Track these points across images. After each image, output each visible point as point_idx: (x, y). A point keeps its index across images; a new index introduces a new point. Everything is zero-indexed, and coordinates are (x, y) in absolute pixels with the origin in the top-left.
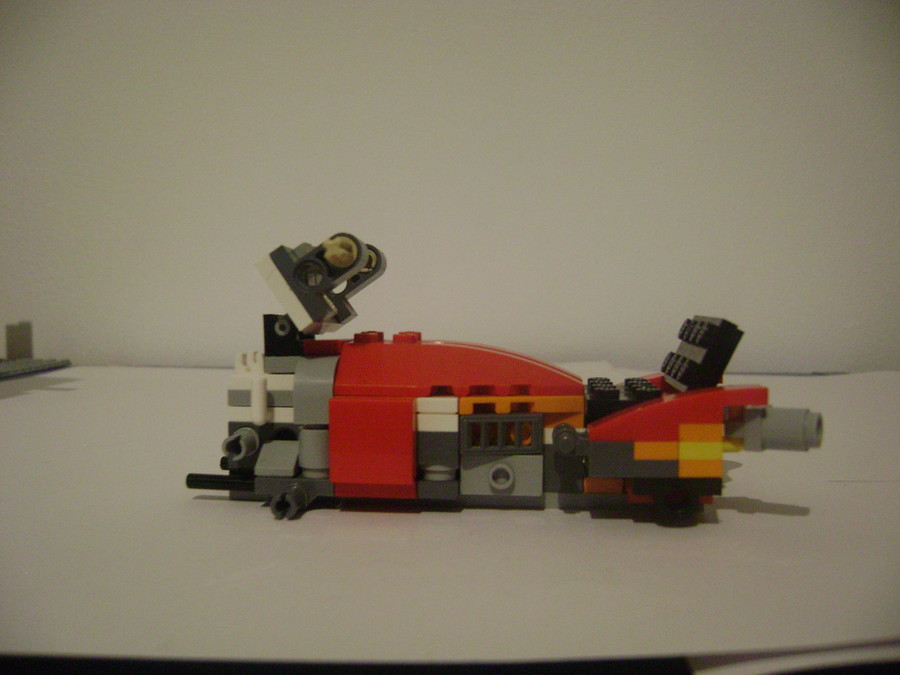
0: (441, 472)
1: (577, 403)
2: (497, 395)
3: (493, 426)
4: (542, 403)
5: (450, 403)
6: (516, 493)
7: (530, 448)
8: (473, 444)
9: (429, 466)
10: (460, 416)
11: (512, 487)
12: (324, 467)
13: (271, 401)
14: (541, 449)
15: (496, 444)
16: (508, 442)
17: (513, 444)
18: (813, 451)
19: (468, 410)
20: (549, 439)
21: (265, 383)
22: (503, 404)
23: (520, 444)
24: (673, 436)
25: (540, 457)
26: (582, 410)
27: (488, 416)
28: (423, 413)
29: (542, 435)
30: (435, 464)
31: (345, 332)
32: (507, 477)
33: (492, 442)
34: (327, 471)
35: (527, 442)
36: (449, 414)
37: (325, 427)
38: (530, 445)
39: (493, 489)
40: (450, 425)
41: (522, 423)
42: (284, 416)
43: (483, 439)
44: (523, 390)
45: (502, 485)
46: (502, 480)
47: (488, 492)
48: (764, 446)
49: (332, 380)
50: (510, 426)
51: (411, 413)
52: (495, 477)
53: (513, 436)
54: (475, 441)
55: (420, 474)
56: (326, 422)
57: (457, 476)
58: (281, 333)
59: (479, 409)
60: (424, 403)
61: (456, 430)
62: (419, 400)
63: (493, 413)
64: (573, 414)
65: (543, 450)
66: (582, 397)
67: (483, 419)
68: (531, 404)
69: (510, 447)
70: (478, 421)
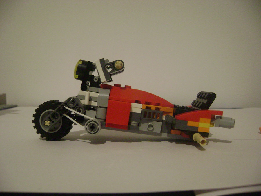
0: (134, 123)
1: (172, 110)
2: (152, 105)
3: (150, 113)
4: (163, 109)
5: (140, 105)
6: (154, 131)
7: (159, 120)
8: (144, 117)
9: (131, 121)
10: (142, 109)
11: (153, 130)
12: (104, 118)
13: (91, 99)
15: (150, 118)
16: (153, 118)
18: (231, 129)
19: (145, 108)
20: (164, 119)
21: (89, 94)
22: (153, 107)
23: (156, 118)
24: (198, 121)
25: (161, 123)
26: (173, 111)
27: (149, 110)
29: (162, 117)
30: (134, 121)
31: (112, 84)
32: (152, 126)
33: (149, 117)
34: (105, 120)
35: (158, 118)
36: (139, 108)
37: (106, 108)
38: (159, 119)
40: (139, 111)
41: (157, 113)
42: (94, 104)
43: (147, 116)
44: (158, 105)
45: (151, 129)
46: (150, 127)
47: (147, 130)
48: (220, 126)
49: (109, 96)
50: (154, 113)
51: (130, 107)
52: (149, 126)
53: (154, 117)
54: (145, 116)
55: (130, 124)
56: (107, 106)
57: (139, 125)
58: (96, 81)
59: (147, 108)
61: (141, 113)
62: (132, 104)
63: (151, 109)
64: (171, 112)
65: (162, 121)
66: (173, 108)
67: (148, 111)
68: (161, 108)
69: (153, 119)
70: (146, 111)
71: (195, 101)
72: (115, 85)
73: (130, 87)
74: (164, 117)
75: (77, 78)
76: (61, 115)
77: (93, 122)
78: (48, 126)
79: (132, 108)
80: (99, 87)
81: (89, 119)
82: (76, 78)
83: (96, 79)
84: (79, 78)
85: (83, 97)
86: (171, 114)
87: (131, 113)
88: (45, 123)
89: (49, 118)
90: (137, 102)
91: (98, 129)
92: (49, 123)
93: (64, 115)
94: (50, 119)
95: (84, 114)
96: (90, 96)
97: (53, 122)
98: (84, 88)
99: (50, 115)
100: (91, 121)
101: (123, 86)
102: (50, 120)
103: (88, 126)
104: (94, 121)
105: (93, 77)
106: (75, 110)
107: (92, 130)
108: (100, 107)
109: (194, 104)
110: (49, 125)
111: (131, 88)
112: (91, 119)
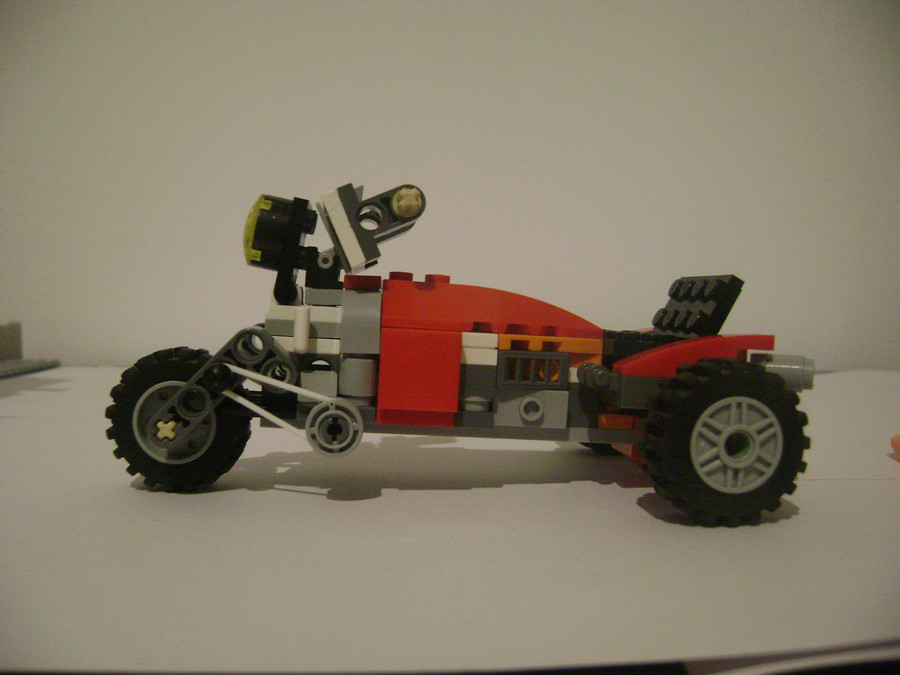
1: (596, 346)
2: (528, 334)
3: (526, 362)
4: (568, 344)
5: (492, 339)
6: (545, 425)
7: (557, 384)
8: (509, 379)
9: (467, 396)
10: (499, 351)
11: (541, 419)
12: (370, 395)
13: (313, 332)
15: (528, 379)
16: (538, 378)
17: (541, 380)
19: (508, 346)
20: (574, 378)
21: (309, 313)
22: (536, 342)
23: (549, 381)
25: (566, 393)
26: (601, 352)
27: (524, 352)
28: (467, 347)
29: (566, 374)
30: (473, 395)
31: (382, 270)
32: (537, 409)
33: (525, 377)
34: (373, 400)
35: (555, 377)
36: (489, 348)
37: (375, 358)
38: (556, 381)
39: (525, 421)
40: (490, 359)
41: (550, 360)
42: (329, 347)
43: (517, 373)
44: (550, 331)
45: (533, 417)
46: (532, 413)
47: (521, 425)
49: (379, 314)
50: (540, 363)
51: (458, 346)
52: (527, 409)
53: (541, 374)
54: (511, 375)
55: (461, 406)
56: (376, 351)
57: (491, 407)
58: (326, 266)
59: (516, 345)
60: (469, 338)
61: (495, 364)
62: (465, 335)
63: (527, 350)
64: (594, 355)
65: (568, 386)
66: (601, 341)
67: (519, 355)
68: (560, 344)
69: (538, 383)
70: (514, 356)
71: (664, 312)
72: (394, 275)
73: (446, 279)
74: (573, 373)
75: (259, 260)
76: (214, 396)
77: (333, 411)
78: (171, 440)
79: (465, 349)
80: (339, 286)
81: (316, 403)
82: (254, 263)
83: (325, 260)
84: (264, 263)
85: (287, 328)
86: (597, 361)
87: (464, 369)
88: (158, 430)
89: (172, 410)
90: (479, 328)
91: (356, 432)
92: (173, 430)
93: (228, 393)
94: (173, 415)
95: (298, 384)
96: (313, 320)
97: (186, 424)
98: (285, 293)
99: (172, 401)
100: (326, 409)
101: (419, 277)
102: (177, 419)
103: (319, 427)
104: (338, 408)
105: (313, 251)
106: (265, 374)
107: (334, 439)
108: (352, 356)
109: (665, 323)
110: (171, 435)
111: (453, 281)
112: (326, 399)
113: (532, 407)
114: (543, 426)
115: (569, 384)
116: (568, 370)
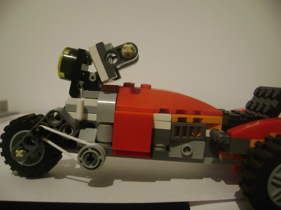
0: (160, 147)
1: (219, 120)
2: (187, 114)
3: (185, 128)
4: (206, 119)
5: (168, 117)
6: (194, 157)
7: (200, 138)
9: (156, 144)
10: (172, 123)
11: (191, 155)
12: (110, 141)
13: (85, 111)
14: (204, 138)
15: (186, 136)
16: (191, 135)
17: (193, 136)
19: (176, 120)
21: (83, 102)
22: (190, 118)
23: (196, 136)
25: (204, 142)
27: (184, 123)
28: (156, 120)
29: (204, 133)
30: (159, 143)
31: (119, 83)
32: (190, 150)
33: (185, 134)
34: (111, 144)
35: (199, 135)
36: (167, 121)
37: (112, 124)
38: (199, 137)
39: (183, 155)
40: (167, 126)
41: (197, 127)
42: (92, 117)
43: (181, 133)
44: (198, 113)
45: (187, 154)
46: (187, 151)
47: (181, 157)
50: (192, 128)
51: (152, 120)
52: (185, 150)
53: (193, 134)
54: (177, 134)
55: (152, 147)
56: (113, 122)
57: (168, 149)
58: (93, 80)
60: (157, 116)
61: (170, 129)
62: (155, 114)
63: (186, 122)
64: (218, 124)
66: (222, 117)
67: (182, 124)
68: (202, 119)
69: (191, 137)
70: (180, 125)
71: (251, 102)
72: (126, 85)
73: (149, 87)
74: (208, 133)
75: (64, 77)
76: (40, 140)
77: (90, 151)
78: (21, 158)
80: (99, 90)
81: (85, 145)
82: (62, 78)
83: (93, 78)
84: (66, 77)
85: (73, 108)
86: (219, 128)
87: (154, 131)
88: (16, 153)
89: (21, 145)
90: (163, 111)
91: (101, 161)
92: (22, 153)
93: (44, 139)
94: (22, 147)
95: (77, 136)
96: (85, 104)
97: (28, 151)
98: (74, 93)
99: (21, 141)
100: (87, 149)
101: (138, 85)
102: (24, 149)
103: (83, 158)
104: (92, 149)
105: (88, 73)
106: (62, 131)
107: (90, 163)
108: (102, 123)
109: (252, 108)
111: (152, 87)
112: (89, 144)
113: (187, 149)
114: (192, 158)
115: (206, 137)
116: (205, 131)
